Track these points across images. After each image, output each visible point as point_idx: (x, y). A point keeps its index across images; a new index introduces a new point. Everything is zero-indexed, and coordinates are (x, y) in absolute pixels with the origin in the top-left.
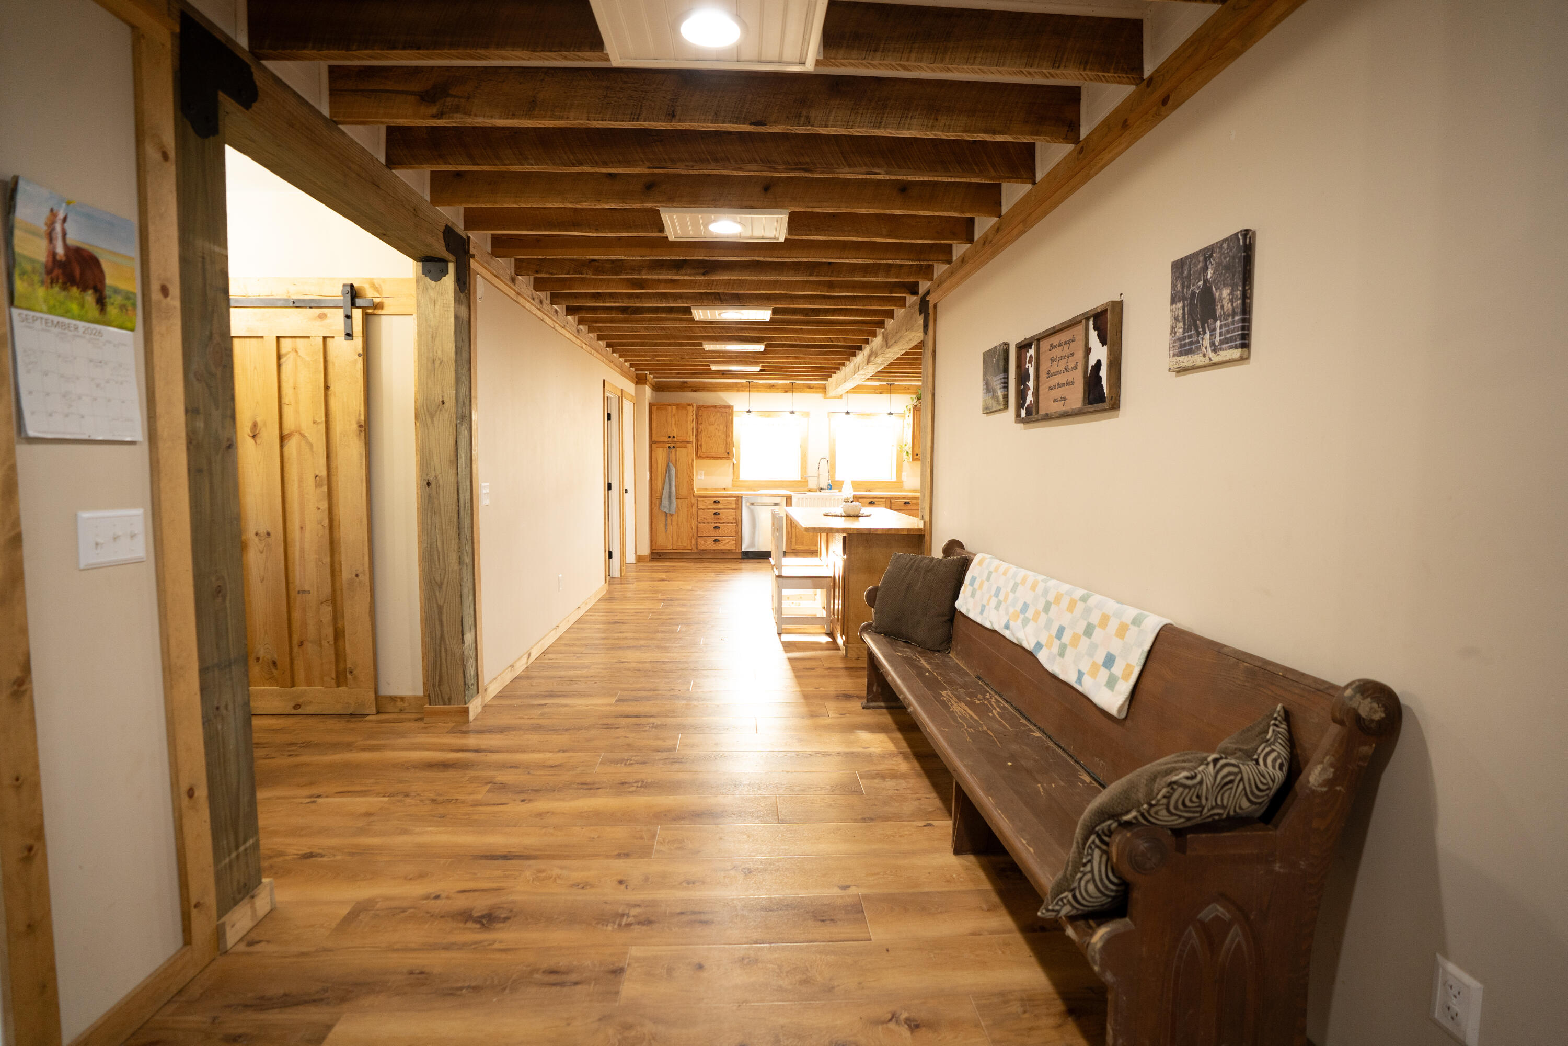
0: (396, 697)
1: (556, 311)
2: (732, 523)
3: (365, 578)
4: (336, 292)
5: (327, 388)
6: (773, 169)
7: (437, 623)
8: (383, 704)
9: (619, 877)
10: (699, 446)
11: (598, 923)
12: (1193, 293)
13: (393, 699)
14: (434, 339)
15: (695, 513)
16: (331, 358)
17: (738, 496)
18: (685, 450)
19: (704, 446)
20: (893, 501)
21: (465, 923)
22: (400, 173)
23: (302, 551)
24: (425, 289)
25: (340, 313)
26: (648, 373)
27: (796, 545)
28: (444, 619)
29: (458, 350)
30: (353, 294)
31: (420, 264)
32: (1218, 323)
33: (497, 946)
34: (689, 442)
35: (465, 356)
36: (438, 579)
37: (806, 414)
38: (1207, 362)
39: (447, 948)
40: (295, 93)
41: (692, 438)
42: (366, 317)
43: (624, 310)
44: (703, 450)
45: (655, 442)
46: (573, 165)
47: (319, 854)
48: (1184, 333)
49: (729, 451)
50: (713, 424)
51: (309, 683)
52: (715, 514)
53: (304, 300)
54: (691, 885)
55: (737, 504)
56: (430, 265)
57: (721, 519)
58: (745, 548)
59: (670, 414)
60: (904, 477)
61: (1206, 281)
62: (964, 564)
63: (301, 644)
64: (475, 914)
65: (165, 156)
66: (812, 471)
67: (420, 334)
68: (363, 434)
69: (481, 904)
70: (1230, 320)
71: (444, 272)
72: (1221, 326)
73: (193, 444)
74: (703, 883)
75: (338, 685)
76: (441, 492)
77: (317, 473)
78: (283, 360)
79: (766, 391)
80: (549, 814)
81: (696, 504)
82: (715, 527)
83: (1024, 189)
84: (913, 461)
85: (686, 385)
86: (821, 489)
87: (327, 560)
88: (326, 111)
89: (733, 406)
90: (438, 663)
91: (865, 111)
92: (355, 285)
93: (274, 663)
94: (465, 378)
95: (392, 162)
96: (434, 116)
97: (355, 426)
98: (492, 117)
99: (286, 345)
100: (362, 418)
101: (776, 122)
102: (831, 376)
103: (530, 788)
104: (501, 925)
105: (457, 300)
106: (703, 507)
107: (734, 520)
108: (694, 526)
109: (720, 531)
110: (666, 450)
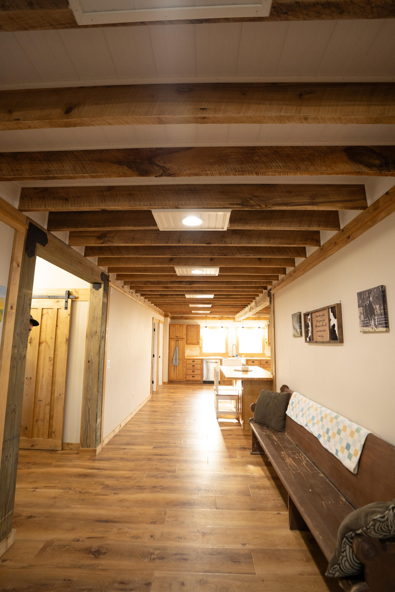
0: (69, 443)
1: (137, 295)
2: (199, 369)
3: (63, 396)
4: (63, 293)
5: (57, 326)
6: (213, 255)
7: (88, 415)
8: (64, 446)
9: (151, 534)
10: (187, 340)
11: (142, 557)
12: (366, 305)
13: (68, 444)
14: (95, 310)
15: (185, 366)
16: (59, 315)
17: (202, 359)
18: (182, 341)
20: (261, 361)
21: (88, 554)
22: (89, 258)
23: (42, 385)
24: (93, 293)
25: (64, 300)
26: (169, 313)
28: (90, 413)
29: (103, 314)
30: (69, 294)
31: (92, 284)
32: (376, 317)
33: (100, 567)
34: (183, 338)
35: (105, 315)
36: (89, 398)
37: (228, 328)
38: (374, 331)
39: (80, 567)
40: (59, 239)
41: (185, 337)
42: (73, 302)
43: (161, 295)
44: (189, 341)
45: (171, 338)
46: (146, 255)
47: (34, 516)
48: (364, 319)
49: (199, 342)
50: (193, 331)
51: (38, 437)
52: (193, 366)
53: (52, 296)
54: (180, 540)
55: (201, 362)
56: (96, 285)
57: (195, 368)
58: (204, 380)
59: (177, 328)
60: (265, 352)
61: (370, 301)
62: (289, 396)
63: (37, 421)
64: (93, 550)
65: (18, 266)
66: (230, 349)
67: (90, 308)
68: (67, 343)
69: (95, 545)
70: (380, 317)
71: (100, 287)
72: (377, 318)
73: (13, 358)
74: (185, 539)
75: (48, 438)
76: (93, 365)
77: (50, 356)
78: (43, 316)
79: (212, 319)
80: (125, 501)
81: (185, 362)
82: (193, 371)
83: (302, 259)
84: (268, 345)
85: (182, 317)
86: (234, 356)
87: (50, 389)
88: (67, 243)
89: (200, 325)
90: (87, 430)
91: (245, 239)
92: (70, 291)
93: (26, 428)
94: (104, 323)
95: (86, 255)
96: (101, 243)
97: (65, 340)
98: (120, 243)
99: (45, 311)
100: (68, 337)
101: (214, 243)
102: (236, 314)
103: (118, 488)
104: (102, 556)
105: (104, 296)
106: (188, 363)
107: (200, 369)
108: (185, 371)
109: (195, 372)
110: (175, 341)
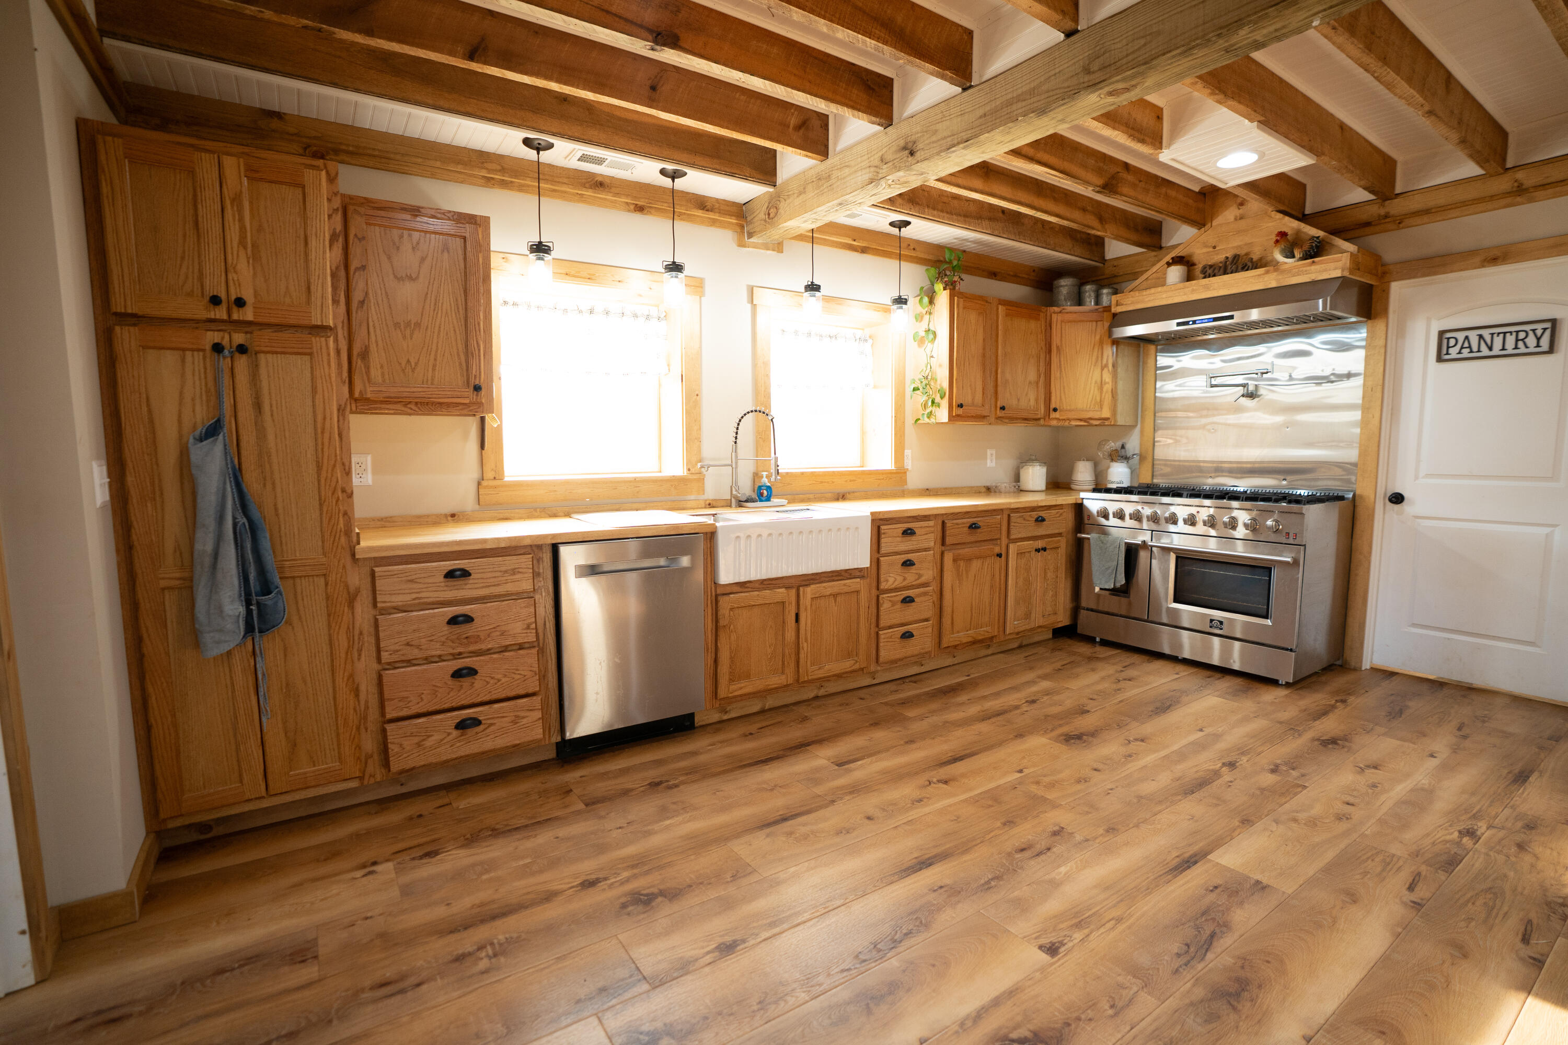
2: (522, 646)
10: (357, 354)
15: (369, 629)
17: (540, 547)
18: (302, 362)
19: (377, 358)
20: (949, 524)
27: (731, 680)
34: (321, 329)
37: (697, 286)
41: (331, 315)
44: (375, 373)
45: (132, 322)
49: (482, 382)
50: (410, 278)
52: (454, 621)
55: (536, 575)
57: (477, 639)
58: (576, 726)
60: (908, 464)
66: (716, 447)
79: (581, 198)
81: (365, 594)
82: (458, 674)
84: (952, 418)
86: (745, 499)
89: (486, 220)
106: (398, 600)
107: (532, 638)
108: (367, 687)
109: (478, 681)
110: (195, 362)
